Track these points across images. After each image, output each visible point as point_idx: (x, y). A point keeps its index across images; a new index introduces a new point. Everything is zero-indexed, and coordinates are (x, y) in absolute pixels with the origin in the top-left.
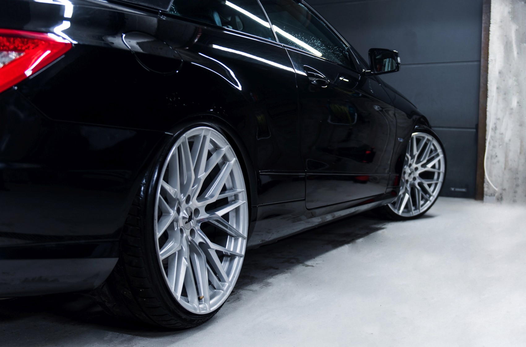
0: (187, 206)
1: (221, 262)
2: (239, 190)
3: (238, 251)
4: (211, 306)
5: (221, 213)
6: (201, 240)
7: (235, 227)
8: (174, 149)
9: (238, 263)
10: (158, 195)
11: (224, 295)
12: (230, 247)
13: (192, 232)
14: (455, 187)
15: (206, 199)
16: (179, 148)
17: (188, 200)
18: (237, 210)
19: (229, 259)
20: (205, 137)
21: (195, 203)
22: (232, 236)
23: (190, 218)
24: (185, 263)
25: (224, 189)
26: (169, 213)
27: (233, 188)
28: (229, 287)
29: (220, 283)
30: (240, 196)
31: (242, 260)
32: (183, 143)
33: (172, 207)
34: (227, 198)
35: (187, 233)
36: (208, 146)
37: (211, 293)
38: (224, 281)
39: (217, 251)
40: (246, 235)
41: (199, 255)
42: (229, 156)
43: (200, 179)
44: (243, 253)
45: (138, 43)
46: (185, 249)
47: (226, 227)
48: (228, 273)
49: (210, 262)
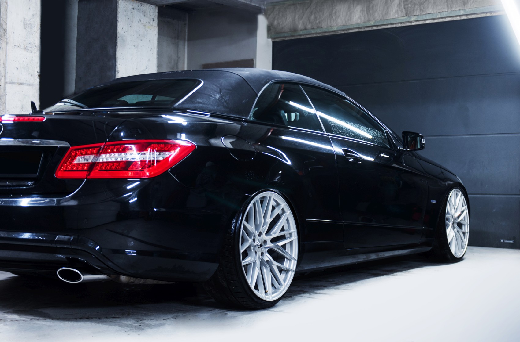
0: (259, 238)
1: (281, 274)
2: (292, 230)
3: (291, 268)
4: (273, 298)
5: (281, 244)
6: (268, 259)
7: (289, 253)
8: (251, 204)
9: (291, 275)
10: (242, 229)
11: (281, 292)
12: (286, 265)
13: (262, 254)
14: (504, 239)
15: (271, 235)
16: (254, 204)
17: (260, 234)
18: (291, 242)
19: (285, 272)
20: (270, 198)
21: (264, 237)
22: (288, 259)
23: (261, 245)
24: (257, 271)
25: (283, 230)
26: (248, 240)
27: (289, 229)
28: (285, 288)
29: (279, 286)
30: (293, 234)
31: (293, 273)
32: (257, 201)
33: (250, 238)
34: (285, 235)
35: (259, 254)
36: (272, 203)
37: (273, 291)
38: (282, 285)
39: (278, 267)
40: (296, 258)
41: (266, 267)
42: (285, 209)
43: (267, 222)
44: (294, 269)
45: (231, 143)
46: (258, 263)
47: (285, 253)
48: (285, 281)
49: (272, 271)
